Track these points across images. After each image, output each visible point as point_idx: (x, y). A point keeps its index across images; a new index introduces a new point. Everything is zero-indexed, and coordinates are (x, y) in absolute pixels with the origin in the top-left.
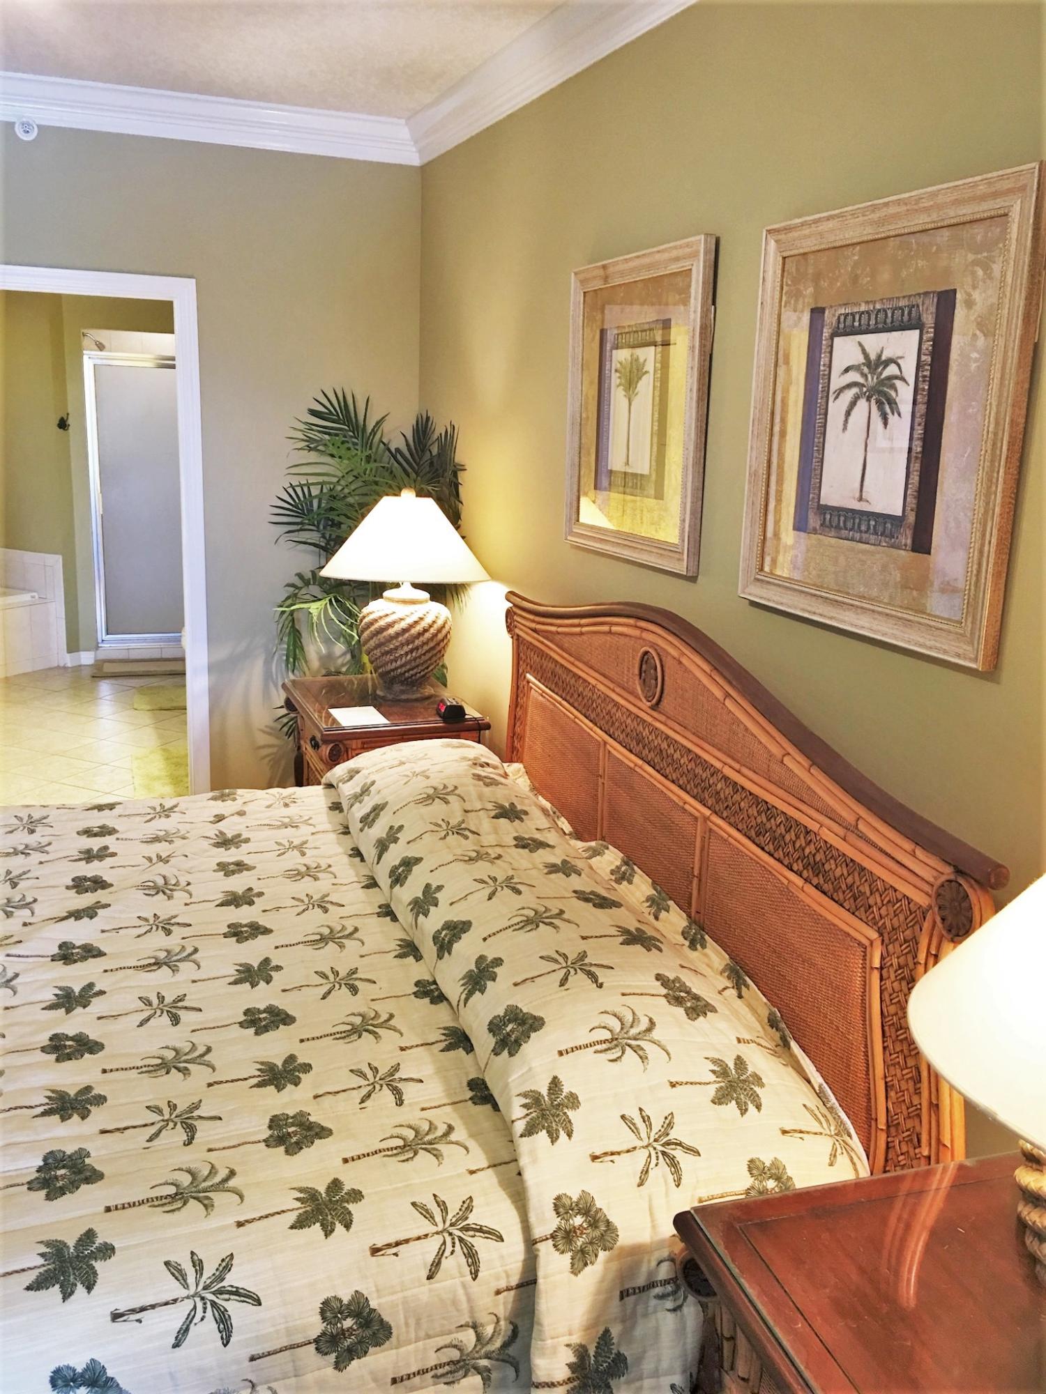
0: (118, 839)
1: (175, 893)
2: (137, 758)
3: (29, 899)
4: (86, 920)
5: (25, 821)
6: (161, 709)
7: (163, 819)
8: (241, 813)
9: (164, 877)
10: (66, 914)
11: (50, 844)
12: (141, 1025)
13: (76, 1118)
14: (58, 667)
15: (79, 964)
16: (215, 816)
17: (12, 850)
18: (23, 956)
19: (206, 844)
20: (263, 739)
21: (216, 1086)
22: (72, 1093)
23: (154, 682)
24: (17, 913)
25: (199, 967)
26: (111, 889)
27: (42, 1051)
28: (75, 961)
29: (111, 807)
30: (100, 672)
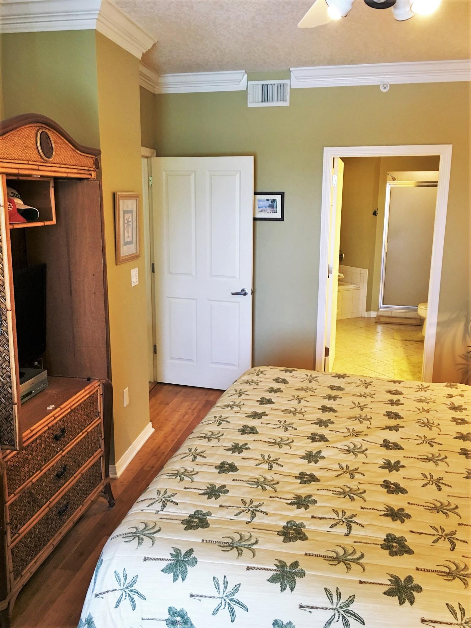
0: (404, 397)
1: (433, 428)
2: (396, 361)
3: (369, 417)
4: (394, 431)
5: (363, 383)
6: (406, 340)
7: (423, 392)
8: (462, 396)
9: (427, 419)
10: (385, 427)
11: (374, 394)
12: (423, 486)
13: (398, 521)
14: (361, 317)
15: (392, 451)
16: (448, 395)
17: (359, 394)
18: (369, 442)
19: (445, 407)
20: (460, 361)
21: (463, 526)
22: (396, 509)
23: (402, 327)
24: (364, 422)
25: (448, 466)
26: (403, 420)
27: (381, 486)
28: (391, 449)
29: (399, 382)
30: (379, 321)
